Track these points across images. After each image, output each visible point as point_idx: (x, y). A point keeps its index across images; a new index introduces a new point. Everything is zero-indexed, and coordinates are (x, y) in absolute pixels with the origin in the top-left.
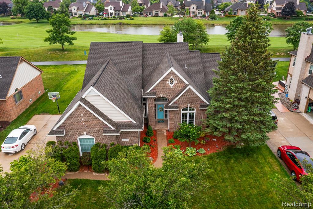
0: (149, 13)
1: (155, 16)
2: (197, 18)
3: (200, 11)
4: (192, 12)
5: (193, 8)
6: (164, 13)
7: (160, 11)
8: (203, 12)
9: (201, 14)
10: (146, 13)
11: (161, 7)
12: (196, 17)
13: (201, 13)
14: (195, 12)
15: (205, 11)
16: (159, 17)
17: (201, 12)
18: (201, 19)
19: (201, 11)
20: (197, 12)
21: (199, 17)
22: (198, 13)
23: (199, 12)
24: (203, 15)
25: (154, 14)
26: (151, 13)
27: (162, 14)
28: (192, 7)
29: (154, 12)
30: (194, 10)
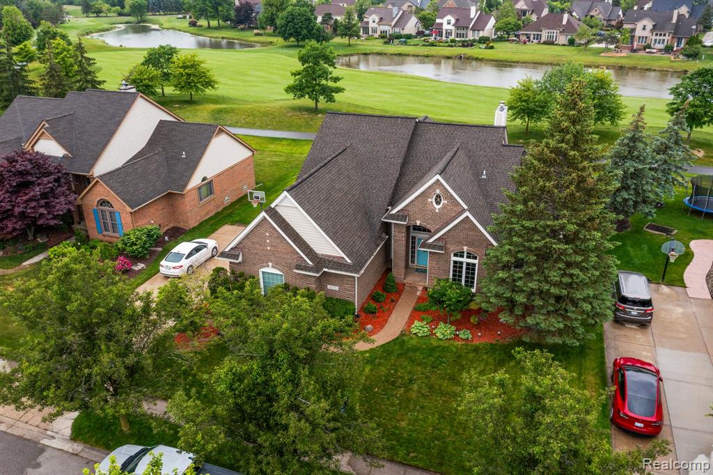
0: (534, 35)
1: (545, 43)
2: (650, 52)
3: (661, 35)
4: (640, 37)
5: (644, 29)
6: (569, 37)
7: (560, 32)
8: (670, 38)
9: (663, 43)
10: (527, 34)
11: (564, 22)
12: (648, 50)
13: (664, 40)
14: (646, 37)
15: (673, 37)
16: (557, 45)
17: (662, 38)
18: (658, 55)
19: (665, 35)
20: (652, 37)
21: (654, 51)
22: (656, 40)
23: (658, 38)
24: (666, 47)
25: (544, 39)
26: (538, 35)
27: (563, 39)
28: (640, 25)
29: (545, 35)
30: (646, 33)
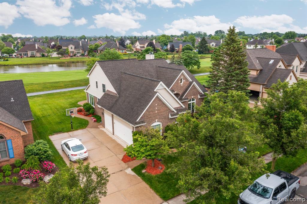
0: (24, 54)
1: (31, 57)
2: (78, 57)
3: (78, 50)
4: (71, 52)
5: (72, 48)
6: (41, 54)
7: (37, 52)
8: (82, 51)
9: (80, 53)
10: (20, 54)
11: (37, 48)
12: (76, 56)
13: (80, 52)
14: (73, 51)
15: (83, 51)
16: (37, 57)
17: (79, 51)
18: (81, 57)
19: (80, 50)
20: (75, 51)
21: (79, 56)
22: (77, 52)
23: (78, 51)
24: (82, 54)
25: (29, 55)
26: (25, 54)
27: (38, 55)
28: (70, 47)
29: (29, 53)
30: (73, 50)
